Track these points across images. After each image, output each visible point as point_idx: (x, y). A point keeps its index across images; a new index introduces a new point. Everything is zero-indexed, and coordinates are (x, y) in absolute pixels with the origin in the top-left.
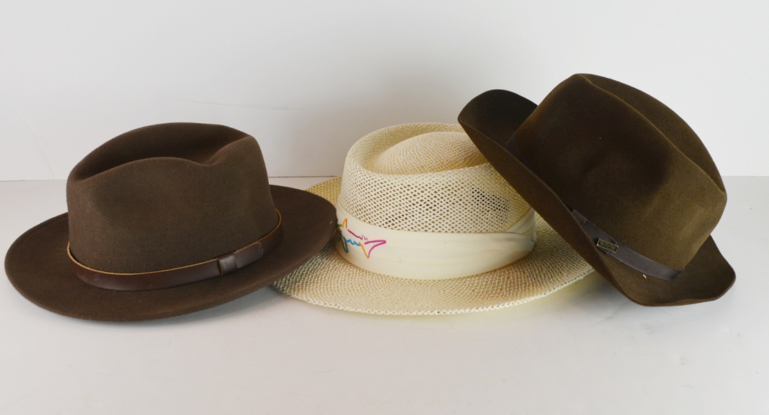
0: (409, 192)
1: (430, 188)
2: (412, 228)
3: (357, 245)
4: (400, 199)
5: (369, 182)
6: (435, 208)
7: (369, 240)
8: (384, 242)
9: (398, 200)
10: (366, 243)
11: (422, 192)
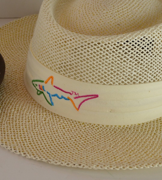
0: (121, 51)
1: (139, 45)
2: (123, 82)
3: (66, 99)
4: (112, 57)
5: (81, 45)
6: (142, 62)
7: (80, 95)
8: (97, 96)
9: (111, 59)
10: (75, 98)
11: (132, 49)
